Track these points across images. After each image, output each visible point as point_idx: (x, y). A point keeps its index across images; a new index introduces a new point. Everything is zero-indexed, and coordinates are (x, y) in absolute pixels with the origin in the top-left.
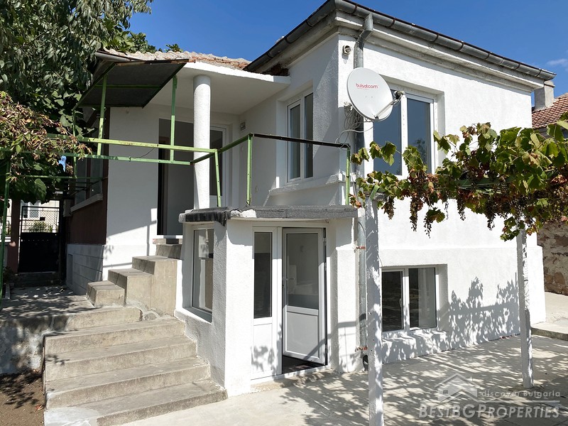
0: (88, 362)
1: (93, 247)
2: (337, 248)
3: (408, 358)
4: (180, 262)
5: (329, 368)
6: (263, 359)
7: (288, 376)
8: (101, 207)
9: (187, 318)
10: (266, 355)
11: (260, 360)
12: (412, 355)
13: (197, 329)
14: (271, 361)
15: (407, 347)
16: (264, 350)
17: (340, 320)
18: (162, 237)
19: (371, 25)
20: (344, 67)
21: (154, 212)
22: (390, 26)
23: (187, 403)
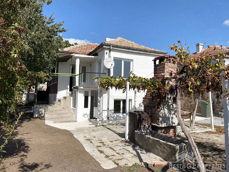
0: (52, 114)
1: (55, 94)
2: (103, 95)
3: (120, 119)
4: (72, 97)
6: (86, 116)
7: (91, 120)
8: (56, 85)
9: (72, 108)
10: (87, 115)
11: (85, 116)
12: (121, 119)
13: (74, 110)
14: (88, 116)
15: (120, 117)
17: (103, 110)
18: (70, 92)
19: (111, 48)
20: (106, 56)
21: (69, 86)
22: (117, 47)
23: (69, 122)
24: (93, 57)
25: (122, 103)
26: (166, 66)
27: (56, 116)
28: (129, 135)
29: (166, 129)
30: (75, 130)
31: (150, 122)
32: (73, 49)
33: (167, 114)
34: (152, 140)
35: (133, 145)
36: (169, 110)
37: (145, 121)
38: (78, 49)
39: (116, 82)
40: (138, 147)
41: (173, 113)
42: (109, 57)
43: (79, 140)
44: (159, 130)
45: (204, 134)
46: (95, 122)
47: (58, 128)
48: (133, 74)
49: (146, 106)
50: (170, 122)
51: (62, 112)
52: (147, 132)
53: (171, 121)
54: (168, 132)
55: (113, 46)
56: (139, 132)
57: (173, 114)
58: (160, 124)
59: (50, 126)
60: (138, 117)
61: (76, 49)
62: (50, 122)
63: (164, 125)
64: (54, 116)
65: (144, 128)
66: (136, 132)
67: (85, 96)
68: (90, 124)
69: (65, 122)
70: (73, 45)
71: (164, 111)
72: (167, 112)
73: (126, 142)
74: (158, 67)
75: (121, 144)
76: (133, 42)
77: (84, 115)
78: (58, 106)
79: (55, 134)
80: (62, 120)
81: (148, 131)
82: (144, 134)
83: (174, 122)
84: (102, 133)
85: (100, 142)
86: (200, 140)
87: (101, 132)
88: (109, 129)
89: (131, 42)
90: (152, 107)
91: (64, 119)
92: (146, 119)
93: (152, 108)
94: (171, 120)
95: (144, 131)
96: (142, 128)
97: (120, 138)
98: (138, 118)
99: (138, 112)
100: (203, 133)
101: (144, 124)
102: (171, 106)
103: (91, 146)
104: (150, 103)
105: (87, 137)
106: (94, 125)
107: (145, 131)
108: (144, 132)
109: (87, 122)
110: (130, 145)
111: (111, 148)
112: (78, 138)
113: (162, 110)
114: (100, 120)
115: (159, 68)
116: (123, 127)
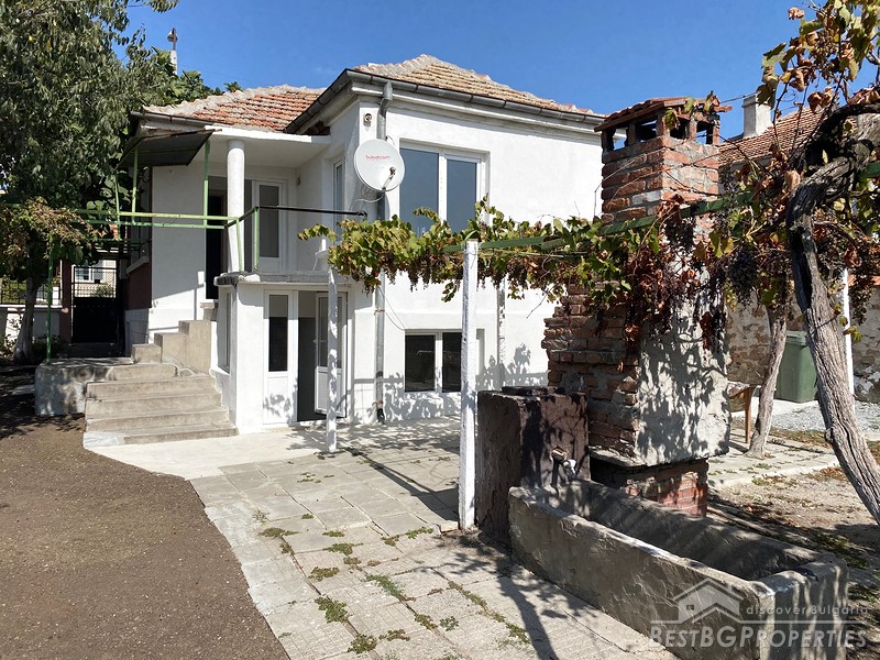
0: (121, 402)
1: (141, 311)
2: (356, 311)
3: (433, 417)
4: (214, 324)
5: (349, 419)
6: (279, 407)
7: (302, 424)
8: (147, 268)
9: (217, 373)
10: (283, 404)
11: (276, 407)
12: (438, 414)
13: (223, 381)
14: (286, 408)
15: (433, 408)
16: (281, 398)
17: (356, 377)
18: (211, 301)
19: (390, 94)
20: (366, 134)
21: (202, 276)
22: (415, 90)
23: (200, 435)
24: (307, 139)
25: (439, 345)
26: (668, 156)
27: (139, 409)
28: (477, 504)
29: (664, 475)
30: (217, 479)
31: (582, 441)
32: (218, 108)
33: (669, 399)
34: (609, 545)
35: (498, 561)
36: (682, 379)
37: (560, 436)
38: (241, 111)
39: (412, 244)
40: (526, 573)
41: (699, 393)
42: (382, 135)
43: (228, 534)
44: (629, 482)
45: (820, 485)
46: (317, 436)
47: (140, 470)
48: (493, 210)
49: (559, 362)
50: (686, 440)
51: (169, 390)
52: (570, 492)
53: (688, 433)
54: (671, 489)
55: (396, 88)
56: (530, 499)
57: (696, 400)
58: (636, 451)
59: (102, 458)
60: (525, 416)
61: (234, 110)
62: (107, 441)
63: (654, 457)
64: (131, 408)
65: (555, 472)
66: (518, 495)
67: (271, 319)
68: (295, 447)
69: (180, 439)
70: (218, 93)
71: (656, 387)
72: (669, 393)
73: (465, 542)
74: (626, 164)
75: (436, 558)
76: (488, 78)
77: (271, 403)
78: (152, 362)
79: (116, 503)
80: (165, 427)
81: (576, 487)
82: (554, 503)
83: (701, 438)
84: (345, 492)
85: (336, 548)
86: (813, 516)
87: (343, 488)
88: (380, 468)
89: (477, 78)
90: (595, 365)
91: (177, 425)
92: (566, 428)
93: (596, 372)
94: (687, 427)
95: (553, 491)
96: (543, 476)
97: (433, 520)
98: (523, 424)
99: (523, 391)
100: (813, 481)
101: (554, 456)
102: (691, 357)
103: (282, 571)
104: (584, 343)
105: (270, 517)
106: (313, 447)
107: (562, 490)
108: (556, 496)
109: (283, 435)
110: (484, 559)
111: (384, 582)
112: (223, 523)
113: (644, 383)
114: (340, 426)
115: (630, 169)
116: (445, 459)
